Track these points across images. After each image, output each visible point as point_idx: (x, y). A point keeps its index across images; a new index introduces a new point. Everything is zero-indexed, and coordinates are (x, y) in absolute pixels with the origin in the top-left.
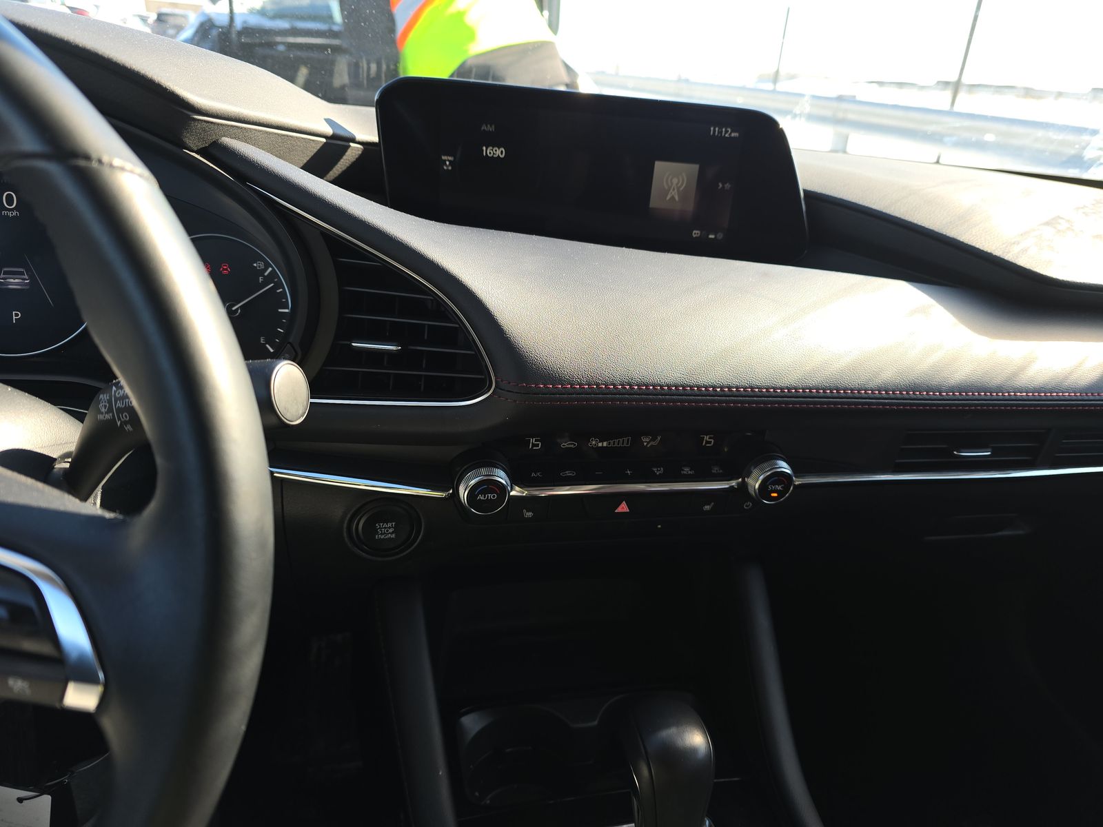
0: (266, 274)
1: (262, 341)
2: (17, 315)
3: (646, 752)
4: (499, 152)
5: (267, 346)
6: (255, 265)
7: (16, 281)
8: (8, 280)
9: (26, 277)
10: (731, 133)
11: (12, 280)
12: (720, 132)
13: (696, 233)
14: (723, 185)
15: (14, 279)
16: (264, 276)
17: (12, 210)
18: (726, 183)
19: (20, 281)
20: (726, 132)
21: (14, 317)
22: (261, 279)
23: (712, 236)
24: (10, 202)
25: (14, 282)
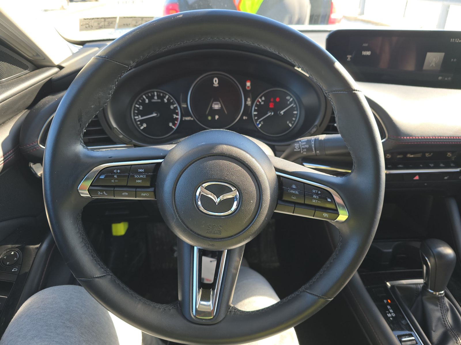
0: (290, 101)
1: (288, 123)
3: (434, 254)
4: (368, 53)
6: (287, 98)
10: (459, 40)
12: (455, 41)
13: (440, 78)
14: (453, 59)
18: (454, 59)
19: (218, 106)
20: (457, 40)
22: (288, 102)
23: (446, 79)
24: (216, 82)
25: (216, 106)
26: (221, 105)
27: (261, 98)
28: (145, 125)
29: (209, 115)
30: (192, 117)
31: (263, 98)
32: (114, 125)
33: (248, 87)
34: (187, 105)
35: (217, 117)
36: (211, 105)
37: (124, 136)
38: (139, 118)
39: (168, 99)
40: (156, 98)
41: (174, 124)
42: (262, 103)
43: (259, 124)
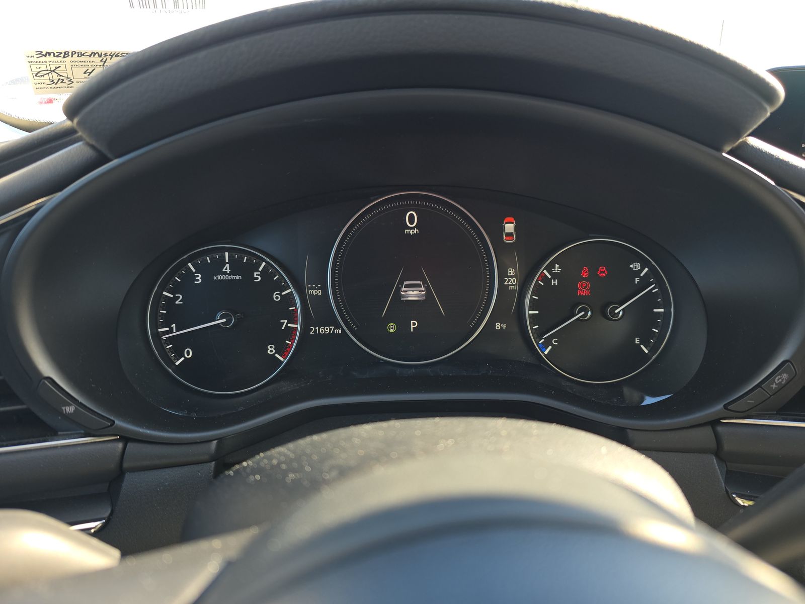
0: (642, 275)
1: (637, 341)
2: (414, 324)
5: (642, 346)
6: (631, 266)
7: (415, 293)
8: (408, 293)
9: (423, 289)
11: (411, 293)
15: (413, 291)
16: (640, 277)
17: (413, 228)
19: (418, 292)
21: (412, 326)
22: (637, 280)
24: (412, 222)
25: (413, 294)
26: (428, 289)
27: (550, 268)
28: (189, 353)
29: (388, 319)
30: (338, 326)
31: (557, 269)
32: (45, 367)
33: (509, 235)
34: (324, 288)
35: (414, 325)
36: (398, 290)
37: (81, 405)
38: (171, 331)
39: (263, 273)
40: (227, 268)
41: (282, 350)
42: (555, 282)
43: (545, 345)
